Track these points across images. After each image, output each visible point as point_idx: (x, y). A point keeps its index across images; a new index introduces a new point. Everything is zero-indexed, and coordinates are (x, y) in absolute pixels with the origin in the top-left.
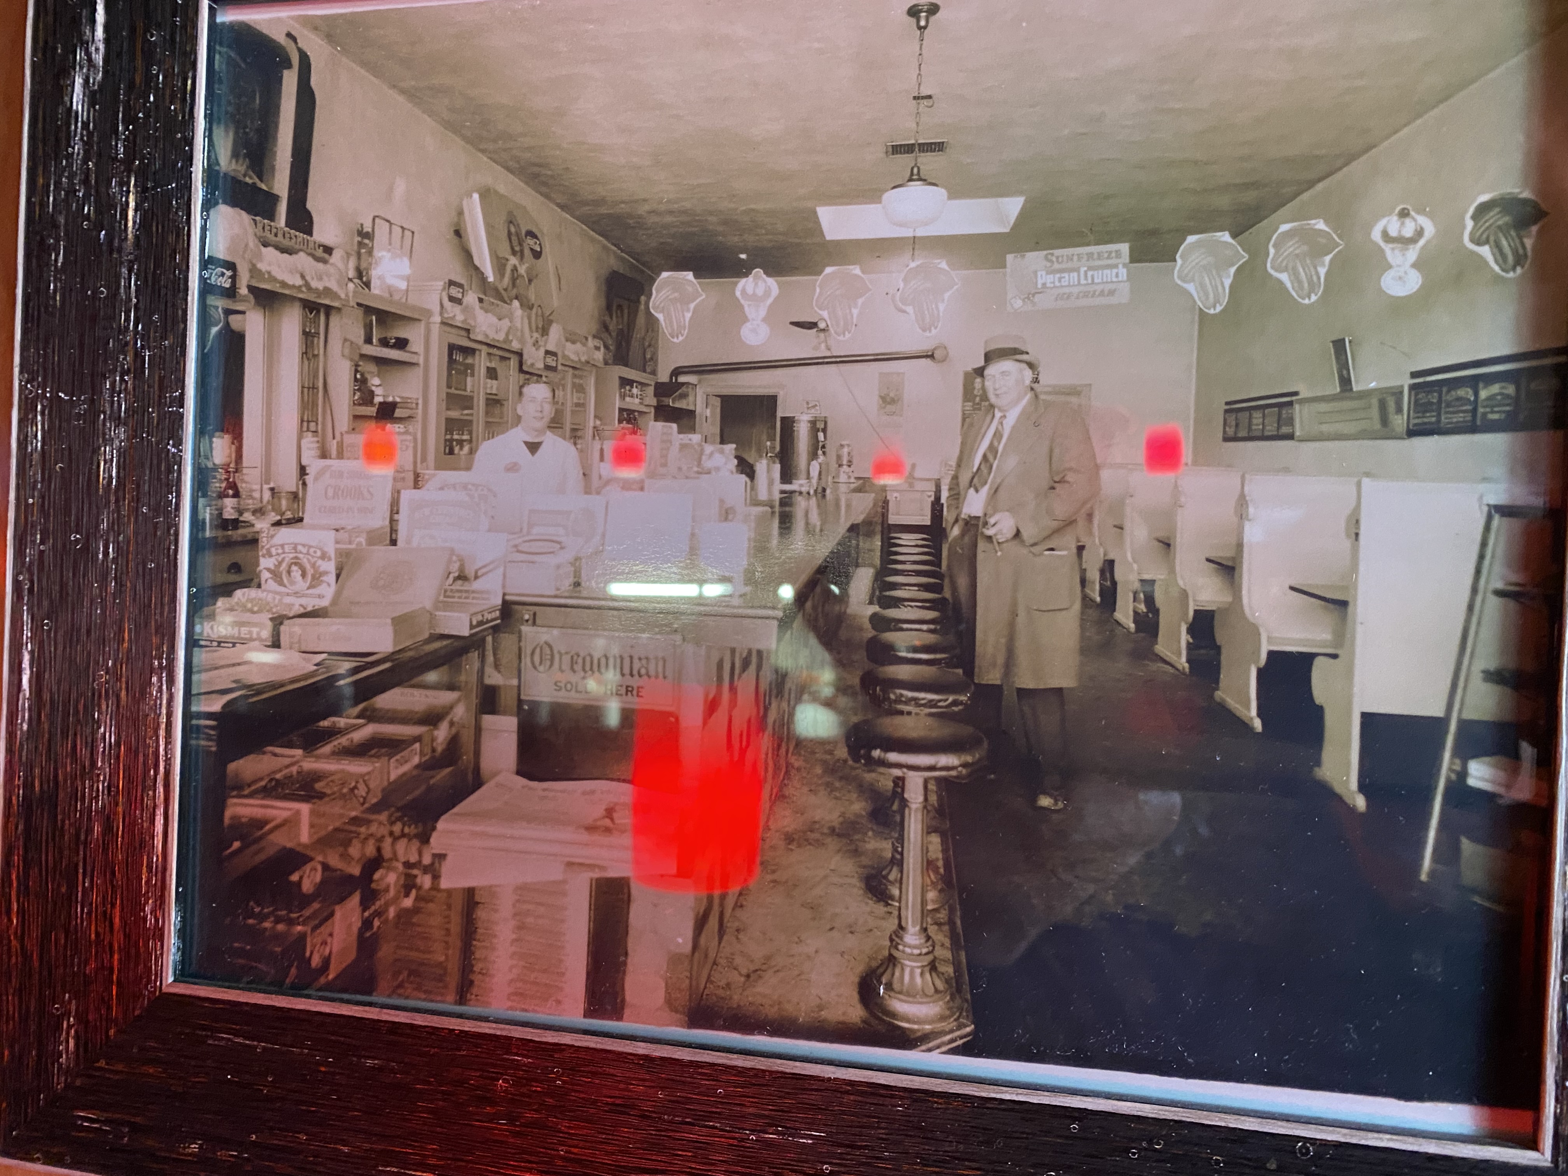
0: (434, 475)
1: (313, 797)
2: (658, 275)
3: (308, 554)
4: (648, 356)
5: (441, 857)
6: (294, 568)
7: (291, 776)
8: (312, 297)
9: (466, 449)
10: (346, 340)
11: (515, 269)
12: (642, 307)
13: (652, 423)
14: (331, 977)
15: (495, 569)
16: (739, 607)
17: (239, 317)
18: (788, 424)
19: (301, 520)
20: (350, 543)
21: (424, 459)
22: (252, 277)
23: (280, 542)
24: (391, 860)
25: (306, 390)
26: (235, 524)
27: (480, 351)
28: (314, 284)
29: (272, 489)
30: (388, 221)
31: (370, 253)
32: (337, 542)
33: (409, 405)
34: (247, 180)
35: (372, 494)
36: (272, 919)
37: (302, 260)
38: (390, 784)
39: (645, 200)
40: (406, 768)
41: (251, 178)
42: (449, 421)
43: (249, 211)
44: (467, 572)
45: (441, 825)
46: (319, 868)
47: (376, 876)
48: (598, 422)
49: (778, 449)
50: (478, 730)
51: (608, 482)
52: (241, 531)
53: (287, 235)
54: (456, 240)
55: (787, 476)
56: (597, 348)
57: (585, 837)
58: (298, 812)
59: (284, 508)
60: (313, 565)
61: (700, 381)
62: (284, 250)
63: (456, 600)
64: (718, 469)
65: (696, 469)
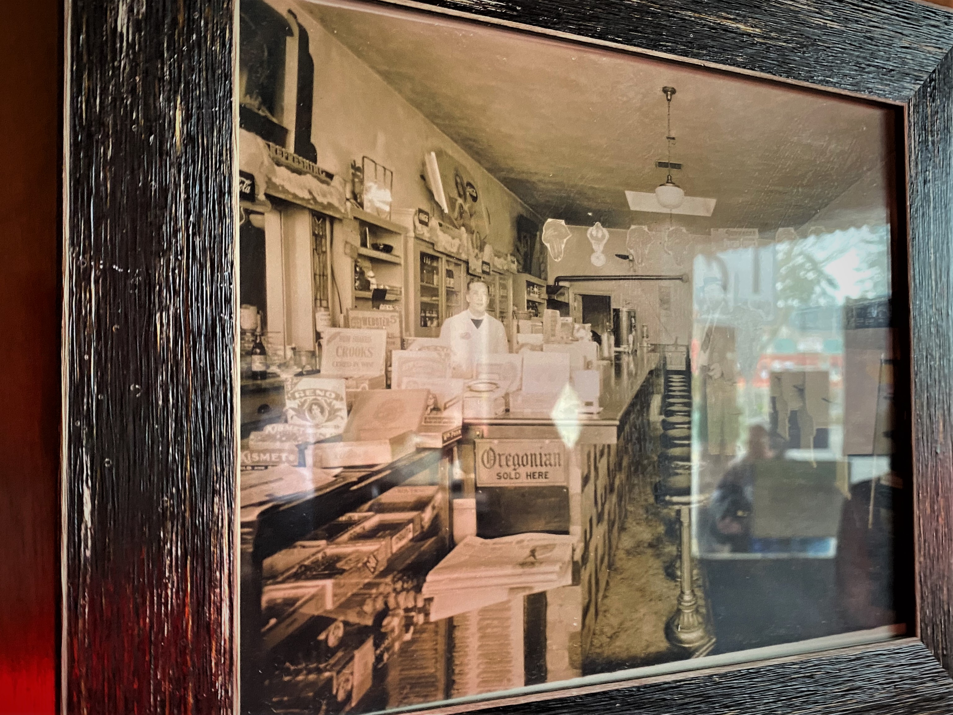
0: (414, 340)
1: (335, 574)
2: (546, 220)
3: (325, 396)
4: (542, 269)
5: (429, 600)
6: (314, 407)
7: (318, 561)
8: (318, 208)
9: (435, 323)
10: (347, 243)
11: (461, 206)
12: (538, 239)
13: (546, 310)
14: (353, 704)
15: (457, 402)
16: (597, 420)
17: (259, 217)
18: (617, 312)
19: (319, 371)
20: (357, 388)
21: (407, 329)
22: (268, 187)
23: (303, 388)
24: (395, 609)
25: (317, 277)
26: (264, 375)
27: (442, 259)
28: (320, 199)
29: (294, 349)
30: (374, 162)
31: (362, 182)
32: (347, 387)
33: (395, 292)
34: (261, 112)
35: (371, 353)
36: (305, 672)
37: (309, 180)
38: (393, 555)
39: (536, 173)
40: (404, 542)
41: (263, 111)
42: (423, 304)
43: (264, 137)
44: (439, 405)
45: (429, 578)
46: (341, 625)
47: (385, 622)
48: (515, 308)
49: (612, 326)
50: (451, 509)
51: (523, 346)
52: (268, 381)
53: (296, 160)
54: (422, 182)
55: (618, 343)
56: (513, 262)
57: (520, 570)
58: (323, 588)
59: (304, 364)
60: (329, 404)
61: (571, 286)
62: (294, 171)
63: (433, 424)
64: (582, 338)
65: (571, 338)
